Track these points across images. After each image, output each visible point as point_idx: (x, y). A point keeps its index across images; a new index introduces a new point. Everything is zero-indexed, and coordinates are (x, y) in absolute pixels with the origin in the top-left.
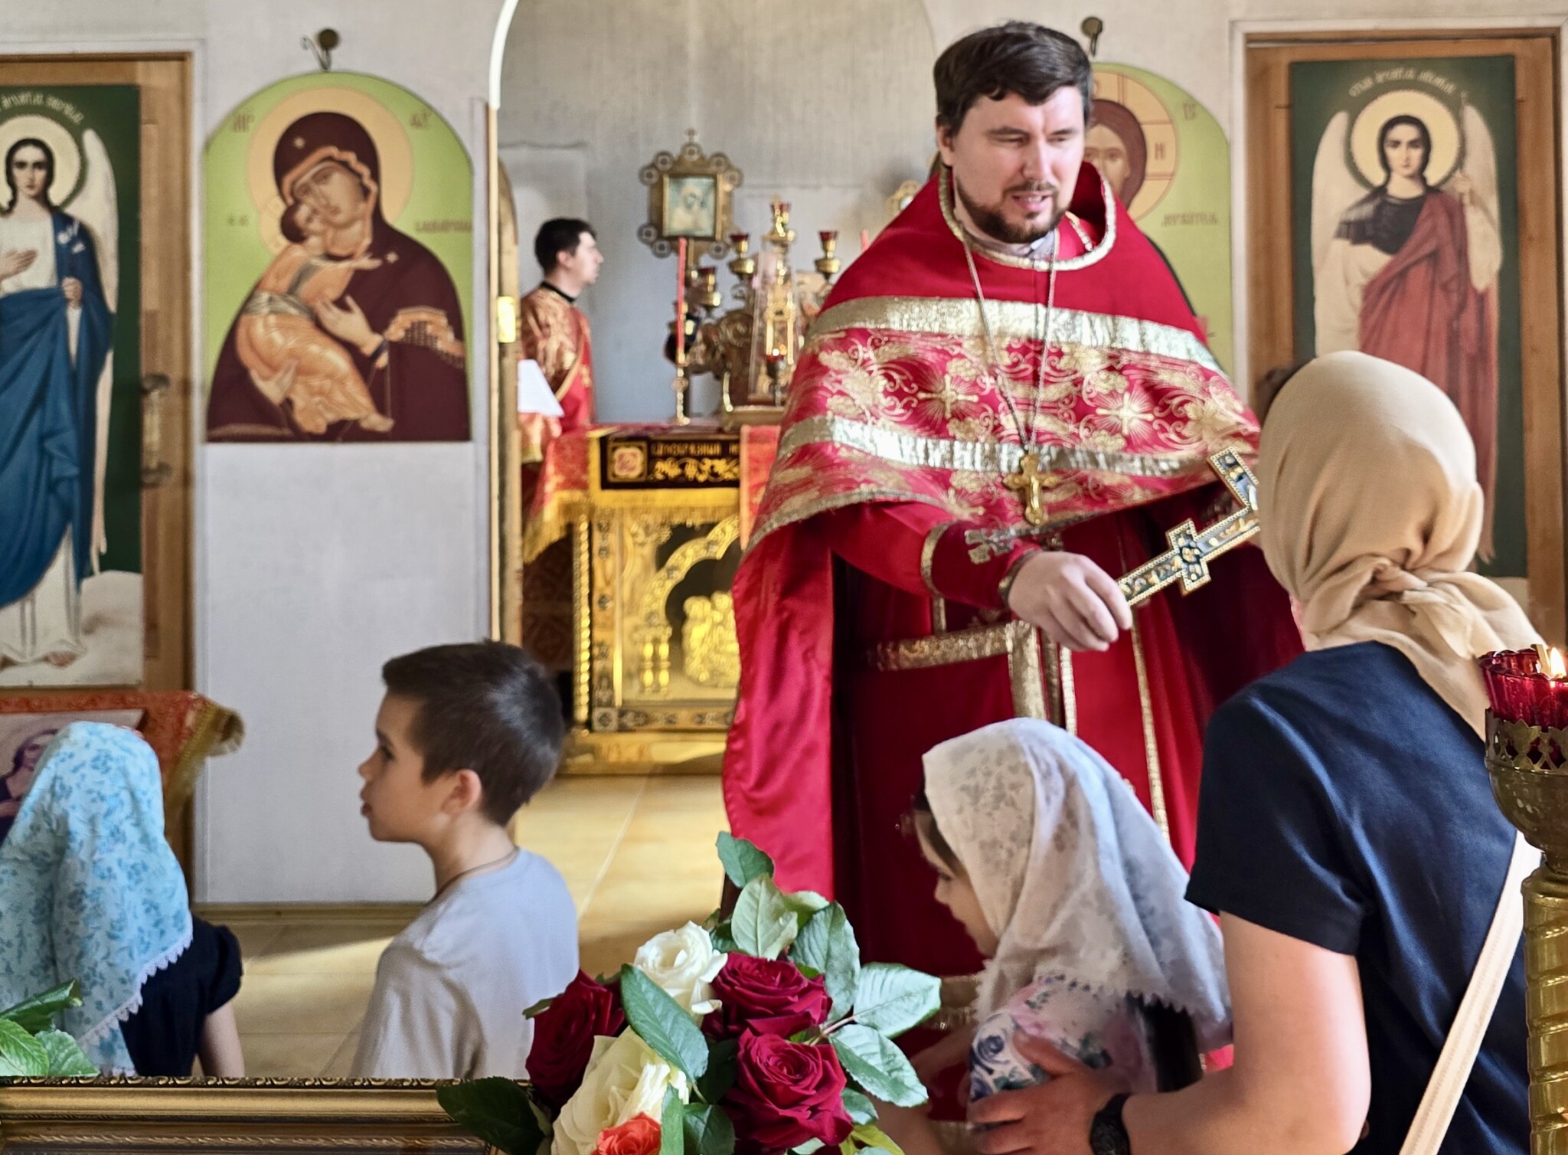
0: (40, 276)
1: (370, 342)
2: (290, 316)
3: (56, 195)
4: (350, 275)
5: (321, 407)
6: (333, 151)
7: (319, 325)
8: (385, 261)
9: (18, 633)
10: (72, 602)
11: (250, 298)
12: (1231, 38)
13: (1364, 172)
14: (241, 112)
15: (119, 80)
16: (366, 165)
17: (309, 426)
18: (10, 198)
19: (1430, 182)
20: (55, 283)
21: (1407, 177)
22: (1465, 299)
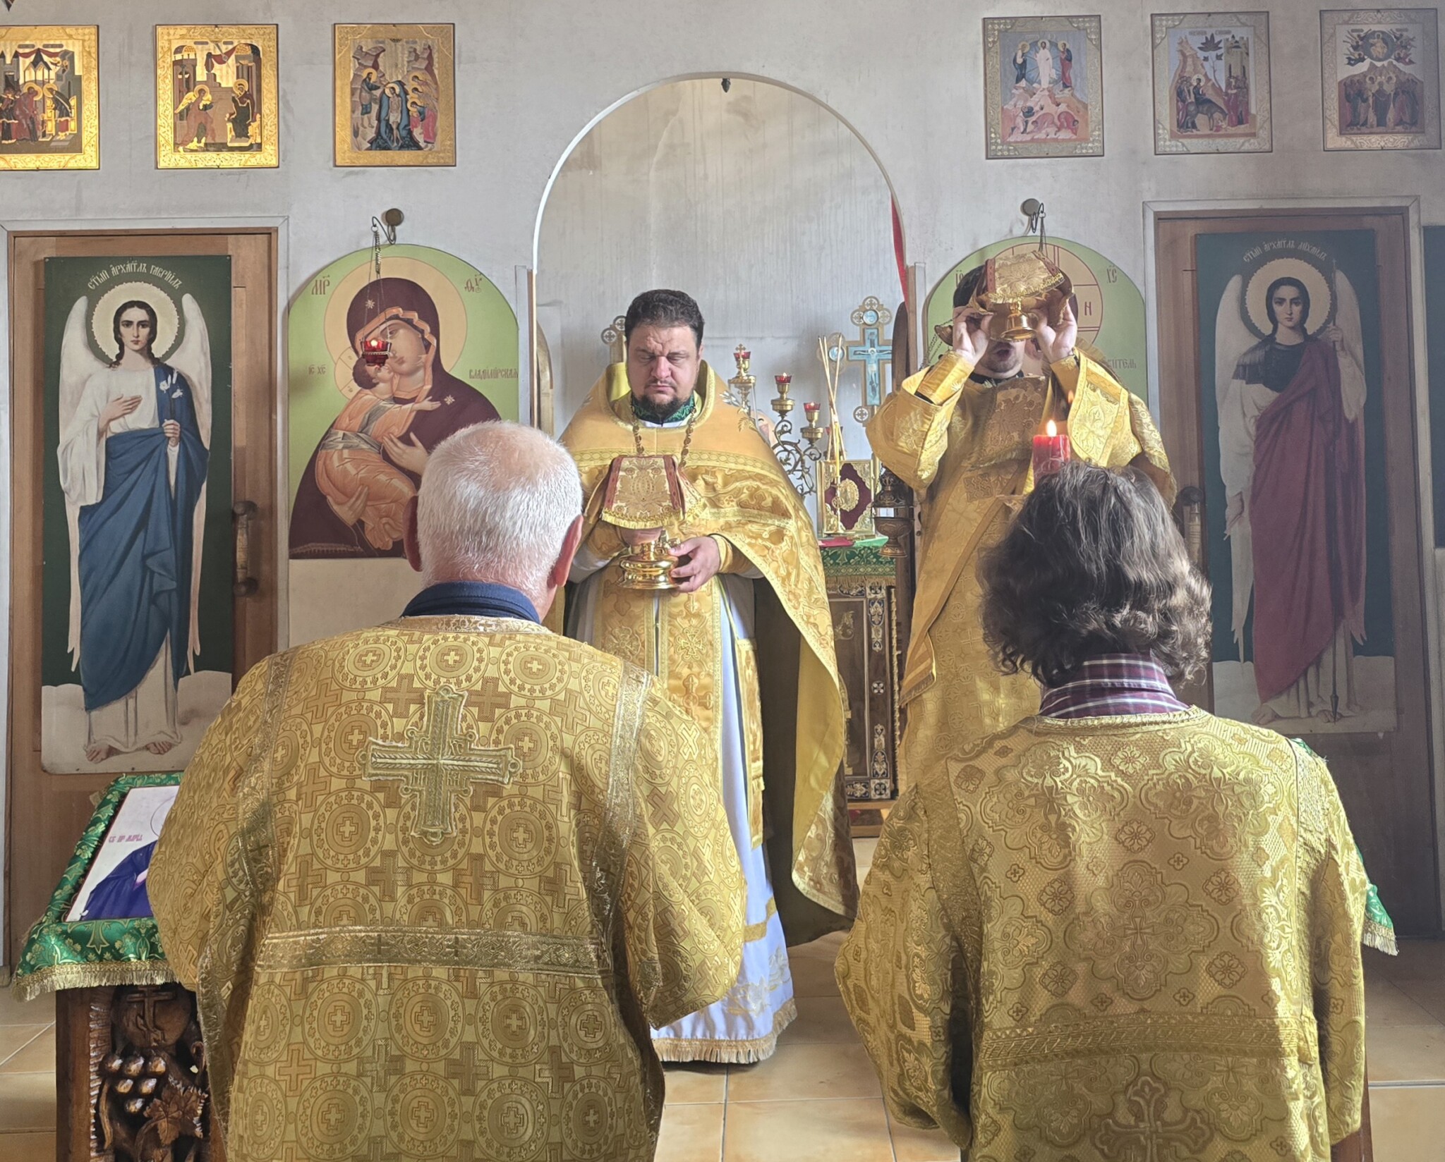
0: (144, 418)
2: (362, 449)
3: (158, 349)
4: (414, 414)
5: (387, 527)
6: (398, 311)
7: (386, 457)
8: (444, 403)
9: (123, 725)
10: (170, 698)
11: (324, 438)
12: (1144, 216)
13: (1257, 325)
14: (319, 278)
15: (212, 251)
16: (427, 322)
17: (378, 544)
18: (118, 352)
19: (1310, 332)
20: (157, 424)
21: (1292, 328)
22: (1339, 427)
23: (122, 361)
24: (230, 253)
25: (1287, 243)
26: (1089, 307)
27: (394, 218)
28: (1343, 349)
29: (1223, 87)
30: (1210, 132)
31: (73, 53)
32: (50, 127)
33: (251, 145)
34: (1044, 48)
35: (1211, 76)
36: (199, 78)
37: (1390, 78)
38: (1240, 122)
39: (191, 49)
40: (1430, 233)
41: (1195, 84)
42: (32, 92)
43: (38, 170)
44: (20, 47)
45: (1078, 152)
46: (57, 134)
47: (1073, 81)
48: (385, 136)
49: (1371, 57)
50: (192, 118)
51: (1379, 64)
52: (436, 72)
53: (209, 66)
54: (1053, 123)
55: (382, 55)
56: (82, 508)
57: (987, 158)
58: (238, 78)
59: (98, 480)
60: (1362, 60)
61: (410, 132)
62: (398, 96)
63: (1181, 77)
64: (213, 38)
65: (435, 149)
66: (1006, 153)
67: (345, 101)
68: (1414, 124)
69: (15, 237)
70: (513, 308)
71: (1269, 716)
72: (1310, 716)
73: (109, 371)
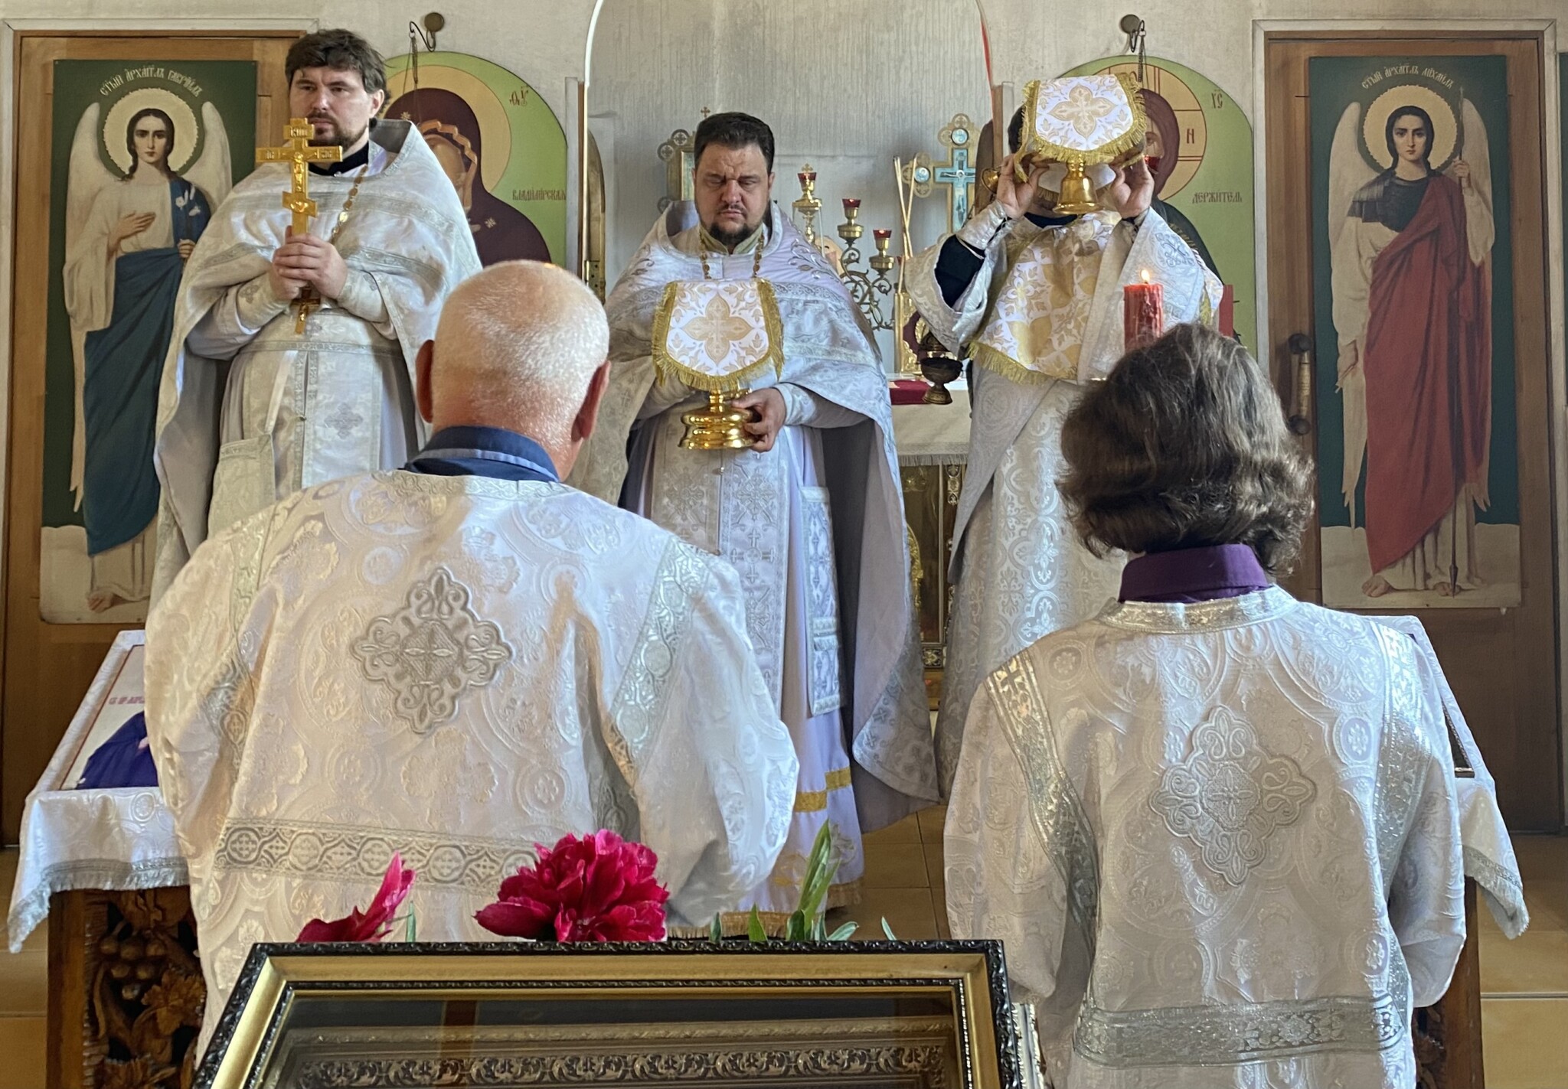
0: (158, 237)
3: (175, 162)
6: (438, 125)
8: (484, 226)
9: (129, 571)
12: (1254, 37)
13: (1375, 157)
15: (237, 57)
16: (468, 137)
18: (131, 164)
19: (1433, 167)
20: (172, 243)
21: (1414, 162)
22: (1464, 272)
23: (136, 175)
24: (255, 58)
25: (1410, 69)
26: (1191, 134)
27: (434, 23)
28: (1469, 185)
56: (89, 334)
59: (109, 304)
69: (22, 37)
70: (562, 123)
71: (1382, 587)
72: (1426, 589)
73: (120, 184)
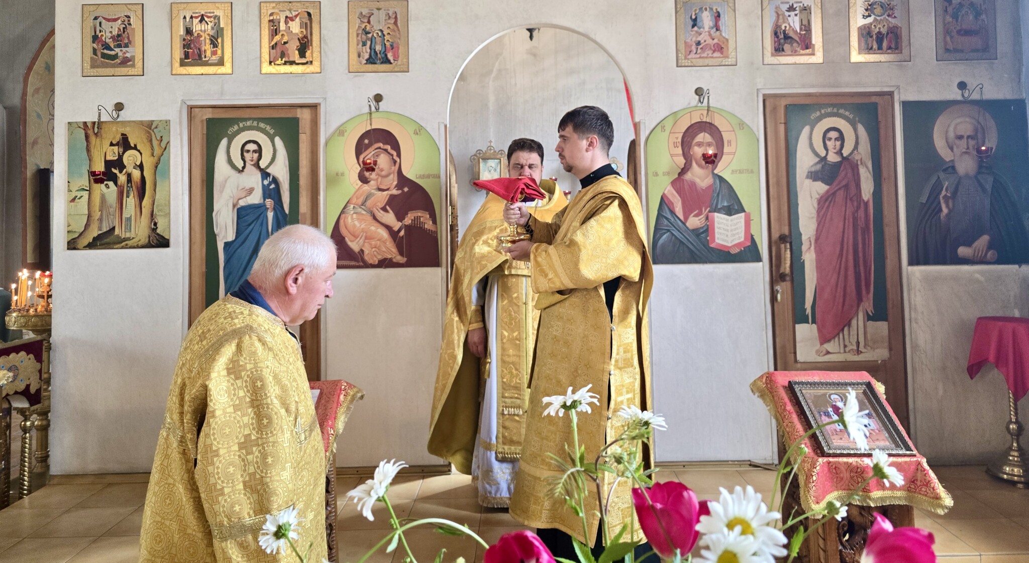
0: (256, 198)
1: (396, 225)
2: (363, 214)
3: (263, 164)
4: (388, 196)
5: (375, 253)
6: (381, 145)
7: (375, 218)
8: (403, 191)
11: (344, 208)
12: (757, 96)
14: (341, 128)
15: (290, 115)
16: (395, 150)
17: (371, 262)
18: (243, 165)
19: (845, 155)
20: (262, 201)
21: (835, 153)
22: (860, 204)
23: (245, 170)
24: (298, 116)
25: (833, 109)
26: (729, 142)
27: (378, 98)
28: (861, 163)
29: (799, 31)
30: (791, 53)
31: (219, 17)
32: (208, 53)
33: (307, 63)
34: (706, 9)
35: (792, 25)
36: (281, 29)
37: (884, 25)
38: (807, 48)
39: (278, 14)
40: (906, 105)
41: (783, 28)
42: (199, 36)
43: (202, 74)
44: (193, 13)
45: (723, 63)
46: (212, 56)
47: (721, 27)
48: (374, 57)
49: (874, 14)
50: (278, 48)
51: (878, 18)
52: (399, 25)
53: (286, 23)
54: (711, 49)
55: (372, 17)
56: (226, 243)
57: (677, 66)
58: (301, 28)
59: (233, 229)
60: (870, 16)
61: (386, 55)
62: (380, 37)
63: (776, 25)
64: (288, 8)
65: (399, 64)
66: (686, 64)
67: (354, 40)
68: (897, 48)
69: (191, 108)
70: (437, 142)
71: (824, 352)
72: (845, 352)
73: (238, 175)
